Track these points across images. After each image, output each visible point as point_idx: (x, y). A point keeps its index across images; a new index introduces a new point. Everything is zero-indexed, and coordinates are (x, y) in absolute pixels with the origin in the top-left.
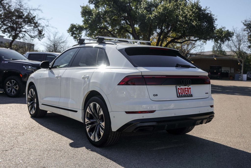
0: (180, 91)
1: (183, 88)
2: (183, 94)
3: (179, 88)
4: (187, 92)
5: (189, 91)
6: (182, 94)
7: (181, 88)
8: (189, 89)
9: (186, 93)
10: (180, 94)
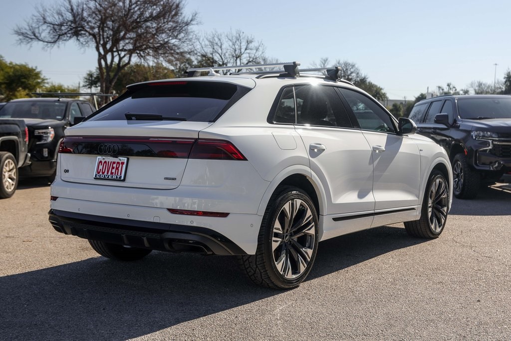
0: (101, 167)
1: (109, 162)
2: (106, 173)
3: (101, 162)
4: (114, 171)
5: (120, 169)
6: (103, 173)
7: (105, 162)
8: (121, 165)
9: (112, 173)
10: (99, 173)
